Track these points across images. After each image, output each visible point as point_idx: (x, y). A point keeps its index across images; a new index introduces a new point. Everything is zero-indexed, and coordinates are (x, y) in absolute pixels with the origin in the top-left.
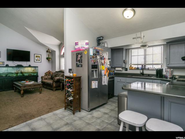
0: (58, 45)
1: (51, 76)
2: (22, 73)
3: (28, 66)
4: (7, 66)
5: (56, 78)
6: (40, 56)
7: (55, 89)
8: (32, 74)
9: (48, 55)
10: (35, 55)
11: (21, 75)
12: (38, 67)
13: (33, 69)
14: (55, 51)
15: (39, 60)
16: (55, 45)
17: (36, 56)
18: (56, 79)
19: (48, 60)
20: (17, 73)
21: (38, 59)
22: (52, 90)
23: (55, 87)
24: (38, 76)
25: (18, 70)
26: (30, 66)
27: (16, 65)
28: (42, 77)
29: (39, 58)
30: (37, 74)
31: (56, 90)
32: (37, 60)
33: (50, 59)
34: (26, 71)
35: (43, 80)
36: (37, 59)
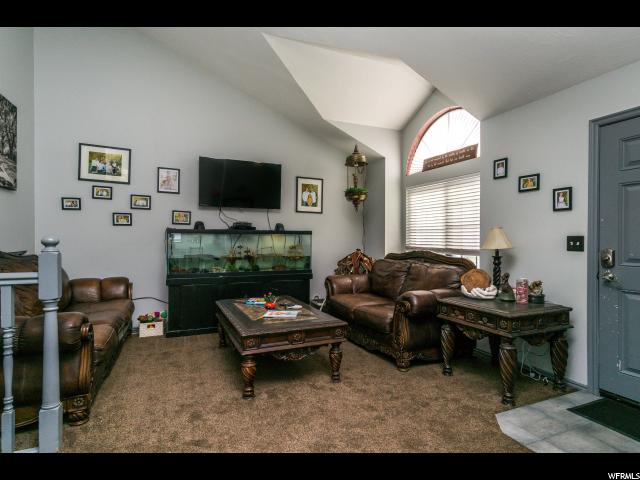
0: (394, 132)
1: (370, 280)
2: (249, 258)
3: (273, 228)
4: (199, 228)
5: (417, 296)
6: (319, 183)
7: (407, 357)
8: (290, 265)
9: (351, 179)
10: (301, 182)
11: (247, 265)
12: (310, 233)
13: (290, 241)
14: (382, 159)
15: (315, 205)
17: (305, 187)
18: (415, 302)
19: (351, 203)
20: (233, 260)
21: (309, 197)
22: (392, 360)
23: (409, 349)
24: (311, 276)
25: (237, 245)
26: (279, 230)
27: (231, 224)
28: (329, 281)
29: (313, 194)
30: (308, 265)
31: (415, 363)
32: (307, 205)
33: (363, 197)
34: (265, 252)
35: (332, 297)
36: (305, 200)
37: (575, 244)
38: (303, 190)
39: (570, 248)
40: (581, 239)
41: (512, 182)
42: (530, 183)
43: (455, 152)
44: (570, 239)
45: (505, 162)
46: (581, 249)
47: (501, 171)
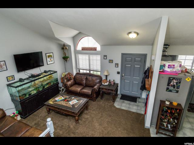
0: (72, 37)
1: (75, 81)
6: (52, 54)
10: (47, 55)
12: (57, 72)
14: (70, 46)
15: (52, 61)
16: (69, 37)
17: (49, 56)
19: (65, 60)
24: (59, 83)
29: (51, 58)
30: (57, 81)
32: (50, 62)
33: (68, 59)
36: (49, 60)
37: (118, 73)
38: (48, 57)
39: (118, 74)
40: (119, 72)
41: (107, 60)
42: (111, 61)
43: (91, 48)
44: (118, 72)
45: (106, 56)
46: (119, 74)
47: (105, 58)
